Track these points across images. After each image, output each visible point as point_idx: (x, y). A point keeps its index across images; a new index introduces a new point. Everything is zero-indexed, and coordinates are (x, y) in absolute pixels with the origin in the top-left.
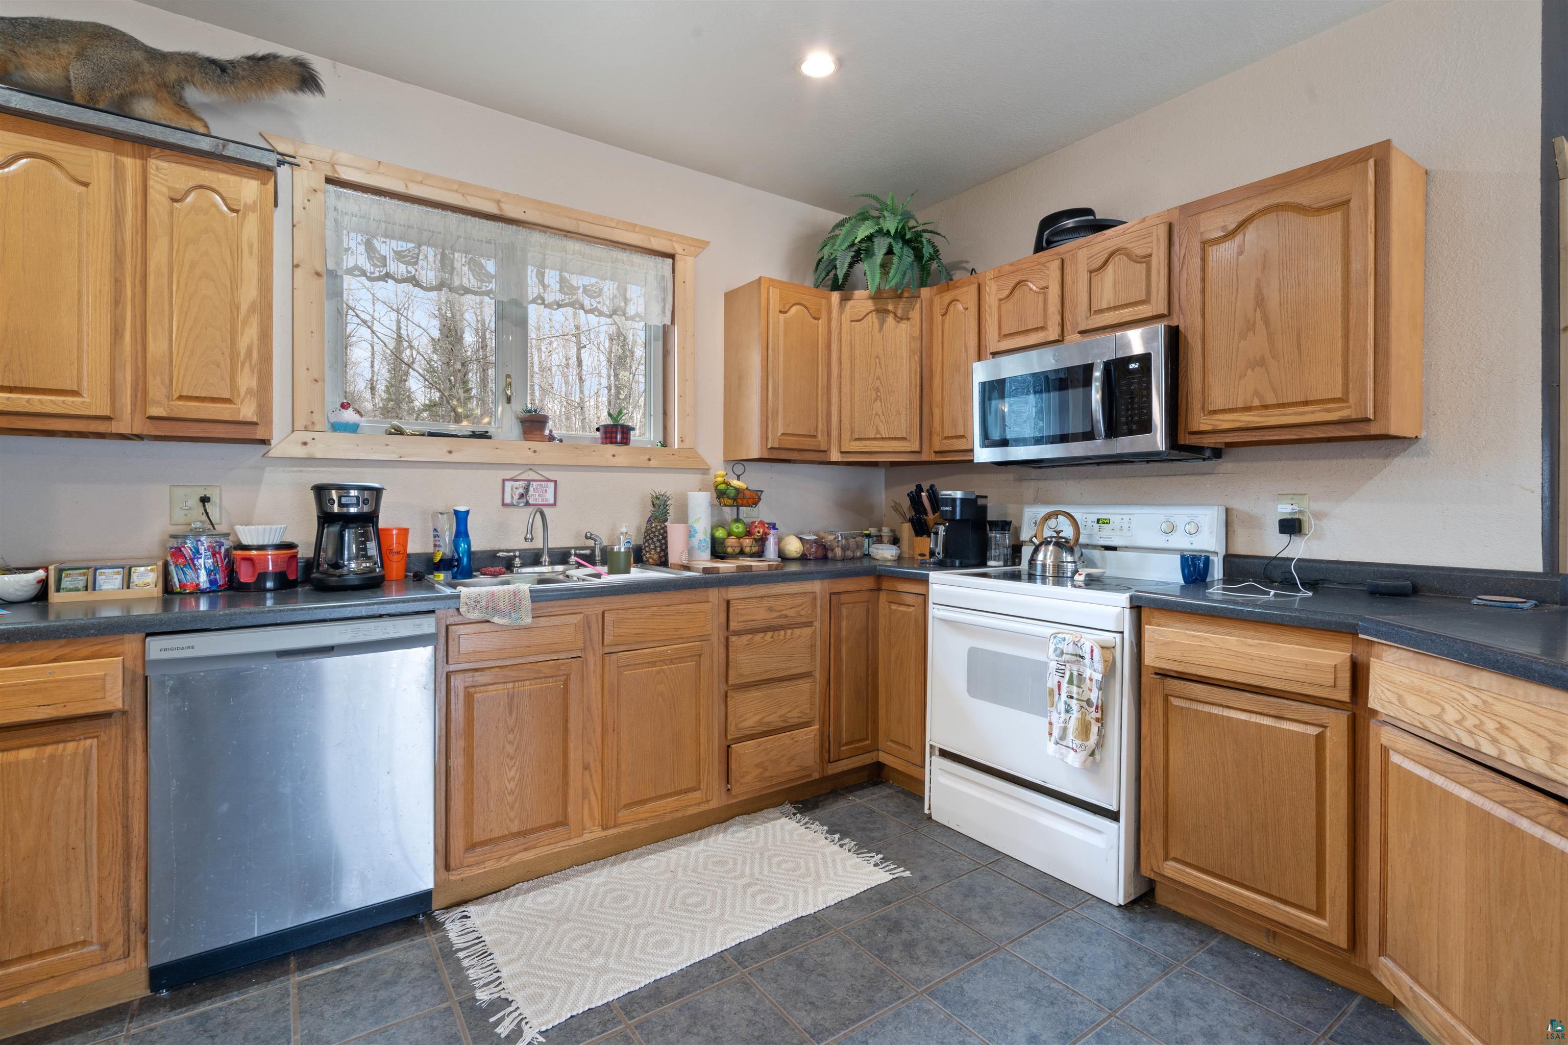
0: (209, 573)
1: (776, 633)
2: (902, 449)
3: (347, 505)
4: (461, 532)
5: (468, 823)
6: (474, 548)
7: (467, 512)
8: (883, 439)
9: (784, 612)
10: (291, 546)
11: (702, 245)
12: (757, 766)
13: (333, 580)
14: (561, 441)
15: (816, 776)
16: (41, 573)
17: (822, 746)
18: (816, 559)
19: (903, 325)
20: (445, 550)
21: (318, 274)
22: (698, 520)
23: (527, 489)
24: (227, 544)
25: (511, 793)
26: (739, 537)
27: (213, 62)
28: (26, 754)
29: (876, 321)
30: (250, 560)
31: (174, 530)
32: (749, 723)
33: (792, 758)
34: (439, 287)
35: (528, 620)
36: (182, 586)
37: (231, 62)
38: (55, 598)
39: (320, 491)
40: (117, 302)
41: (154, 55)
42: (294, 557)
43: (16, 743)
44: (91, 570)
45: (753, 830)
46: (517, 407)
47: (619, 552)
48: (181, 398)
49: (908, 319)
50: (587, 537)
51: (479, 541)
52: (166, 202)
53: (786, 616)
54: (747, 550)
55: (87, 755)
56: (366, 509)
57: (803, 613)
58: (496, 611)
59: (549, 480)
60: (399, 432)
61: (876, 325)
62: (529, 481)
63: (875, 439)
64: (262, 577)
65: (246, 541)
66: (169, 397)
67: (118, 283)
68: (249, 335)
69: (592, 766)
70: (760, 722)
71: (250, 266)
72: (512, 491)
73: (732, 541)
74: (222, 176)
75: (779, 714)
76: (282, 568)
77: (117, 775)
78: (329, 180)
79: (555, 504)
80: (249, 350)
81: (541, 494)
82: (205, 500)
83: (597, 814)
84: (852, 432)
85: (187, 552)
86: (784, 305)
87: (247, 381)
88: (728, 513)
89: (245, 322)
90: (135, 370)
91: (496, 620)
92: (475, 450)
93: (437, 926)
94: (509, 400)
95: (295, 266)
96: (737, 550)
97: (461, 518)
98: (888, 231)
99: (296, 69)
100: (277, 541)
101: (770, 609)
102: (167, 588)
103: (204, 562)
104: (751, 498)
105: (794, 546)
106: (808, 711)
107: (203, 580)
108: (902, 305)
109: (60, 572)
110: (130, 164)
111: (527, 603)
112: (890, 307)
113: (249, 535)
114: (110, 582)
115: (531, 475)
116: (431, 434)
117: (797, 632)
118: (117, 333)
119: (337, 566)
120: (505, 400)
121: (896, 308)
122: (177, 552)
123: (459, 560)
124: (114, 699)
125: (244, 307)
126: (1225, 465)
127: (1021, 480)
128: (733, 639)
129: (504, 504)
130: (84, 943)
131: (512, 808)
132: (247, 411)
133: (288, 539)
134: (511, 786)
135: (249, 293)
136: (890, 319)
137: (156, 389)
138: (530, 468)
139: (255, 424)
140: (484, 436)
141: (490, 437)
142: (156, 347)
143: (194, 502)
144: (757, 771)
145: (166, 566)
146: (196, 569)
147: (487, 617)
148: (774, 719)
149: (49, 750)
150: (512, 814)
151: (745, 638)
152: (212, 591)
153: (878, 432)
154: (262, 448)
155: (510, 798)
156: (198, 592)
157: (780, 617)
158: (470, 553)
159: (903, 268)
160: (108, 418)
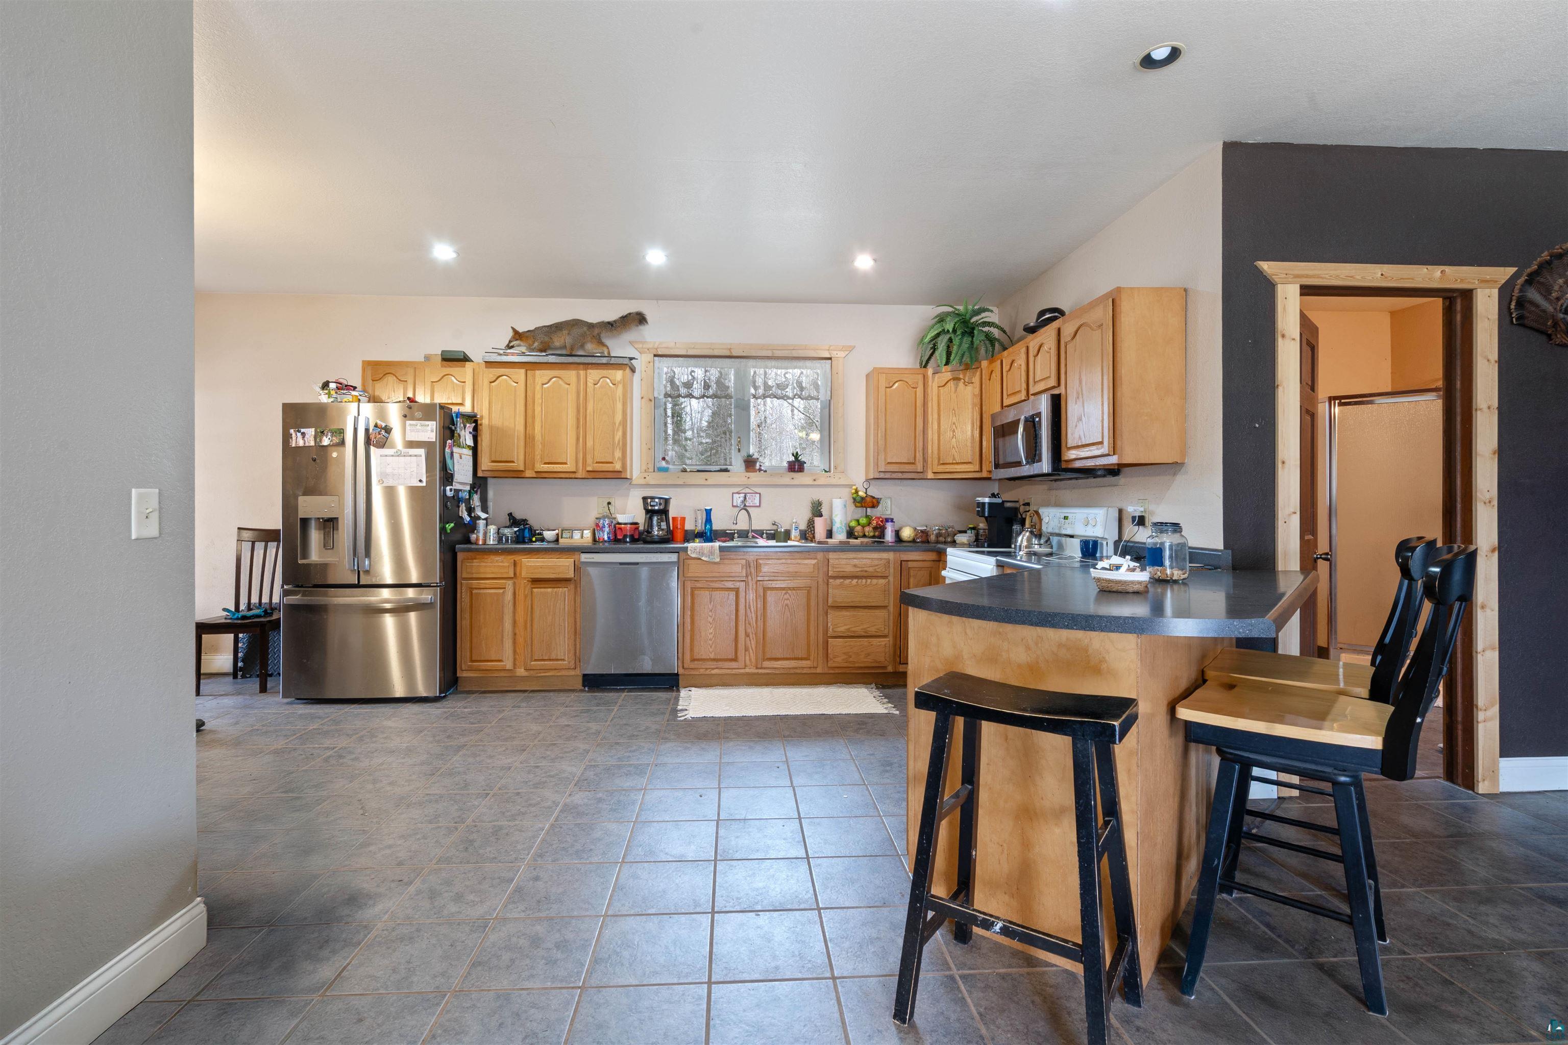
0: (608, 534)
1: (860, 581)
2: (968, 470)
3: (654, 506)
4: (708, 520)
5: (692, 650)
6: (714, 528)
7: (711, 510)
8: (957, 463)
9: (865, 569)
10: (636, 524)
11: (851, 349)
12: (844, 653)
13: (649, 539)
14: (765, 471)
15: (890, 669)
16: (557, 531)
17: (895, 652)
18: (922, 542)
19: (969, 388)
20: (700, 527)
21: (651, 400)
22: (836, 515)
23: (745, 498)
24: (614, 522)
25: (711, 640)
26: (863, 527)
27: (609, 323)
28: (549, 590)
29: (952, 385)
30: (620, 529)
31: (598, 516)
32: (842, 629)
33: (868, 655)
34: (703, 397)
35: (718, 560)
36: (599, 539)
37: (615, 321)
38: (561, 540)
39: (645, 499)
40: (578, 427)
41: (591, 326)
42: (637, 528)
43: (547, 586)
44: (572, 530)
45: (841, 689)
46: (744, 453)
47: (781, 532)
48: (597, 463)
49: (972, 383)
50: (773, 524)
51: (717, 525)
52: (592, 385)
53: (866, 571)
54: (867, 534)
55: (565, 592)
56: (662, 507)
57: (878, 570)
58: (703, 554)
59: (757, 493)
60: (684, 471)
61: (953, 389)
62: (746, 494)
63: (952, 464)
64: (625, 536)
65: (620, 521)
66: (593, 463)
67: (578, 419)
68: (619, 435)
69: (751, 636)
70: (848, 630)
71: (619, 406)
72: (738, 499)
73: (859, 528)
74: (610, 371)
75: (861, 627)
76: (632, 532)
77: (573, 602)
78: (655, 356)
79: (760, 506)
80: (619, 442)
81: (754, 500)
82: (609, 503)
83: (753, 660)
84: (939, 459)
85: (601, 525)
86: (889, 383)
87: (618, 454)
88: (860, 512)
89: (618, 430)
90: (583, 453)
91: (703, 558)
92: (722, 478)
93: (678, 691)
94: (739, 450)
95: (642, 398)
96: (861, 534)
97: (708, 512)
98: (948, 331)
99: (638, 317)
100: (631, 521)
101: (855, 566)
102: (594, 540)
103: (607, 529)
104: (874, 503)
105: (907, 533)
106: (883, 629)
107: (606, 538)
108: (968, 373)
109: (562, 530)
110: (582, 373)
111: (717, 551)
112: (961, 376)
113: (621, 518)
114: (577, 535)
115: (747, 490)
116: (698, 471)
117: (875, 581)
118: (578, 439)
119: (649, 532)
120: (737, 451)
121: (964, 376)
122: (597, 525)
123: (706, 533)
124: (571, 574)
125: (617, 424)
126: (1121, 479)
127: (1050, 489)
128: (831, 581)
129: (733, 506)
130: (564, 660)
131: (711, 647)
132: (618, 467)
133: (635, 521)
134: (711, 636)
135: (619, 417)
136: (961, 384)
137: (589, 461)
138: (747, 486)
139: (620, 472)
140: (726, 470)
141: (729, 471)
142: (590, 443)
143: (605, 504)
144: (845, 657)
145: (594, 530)
146: (603, 532)
147: (699, 557)
148: (859, 630)
149: (555, 589)
150: (711, 650)
151: (838, 581)
152: (610, 541)
153: (954, 459)
154: (629, 482)
155: (710, 642)
156: (604, 541)
157: (862, 571)
158: (711, 530)
159: (960, 352)
160: (574, 472)
